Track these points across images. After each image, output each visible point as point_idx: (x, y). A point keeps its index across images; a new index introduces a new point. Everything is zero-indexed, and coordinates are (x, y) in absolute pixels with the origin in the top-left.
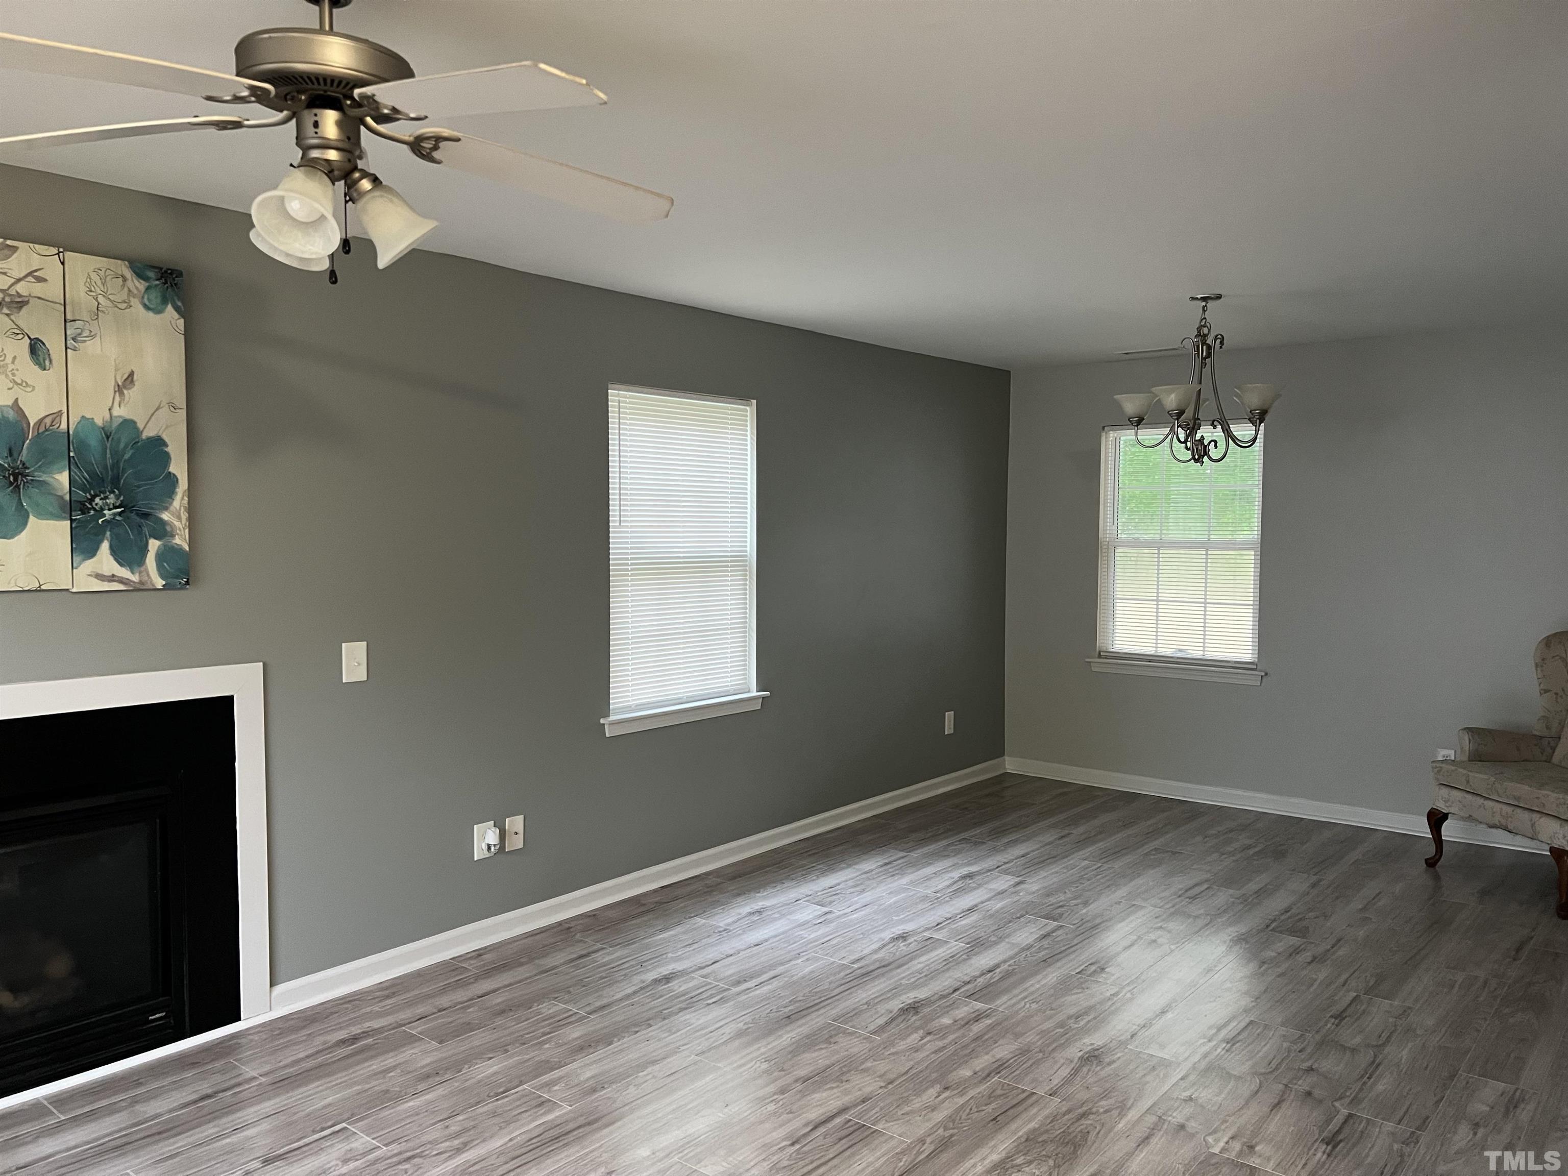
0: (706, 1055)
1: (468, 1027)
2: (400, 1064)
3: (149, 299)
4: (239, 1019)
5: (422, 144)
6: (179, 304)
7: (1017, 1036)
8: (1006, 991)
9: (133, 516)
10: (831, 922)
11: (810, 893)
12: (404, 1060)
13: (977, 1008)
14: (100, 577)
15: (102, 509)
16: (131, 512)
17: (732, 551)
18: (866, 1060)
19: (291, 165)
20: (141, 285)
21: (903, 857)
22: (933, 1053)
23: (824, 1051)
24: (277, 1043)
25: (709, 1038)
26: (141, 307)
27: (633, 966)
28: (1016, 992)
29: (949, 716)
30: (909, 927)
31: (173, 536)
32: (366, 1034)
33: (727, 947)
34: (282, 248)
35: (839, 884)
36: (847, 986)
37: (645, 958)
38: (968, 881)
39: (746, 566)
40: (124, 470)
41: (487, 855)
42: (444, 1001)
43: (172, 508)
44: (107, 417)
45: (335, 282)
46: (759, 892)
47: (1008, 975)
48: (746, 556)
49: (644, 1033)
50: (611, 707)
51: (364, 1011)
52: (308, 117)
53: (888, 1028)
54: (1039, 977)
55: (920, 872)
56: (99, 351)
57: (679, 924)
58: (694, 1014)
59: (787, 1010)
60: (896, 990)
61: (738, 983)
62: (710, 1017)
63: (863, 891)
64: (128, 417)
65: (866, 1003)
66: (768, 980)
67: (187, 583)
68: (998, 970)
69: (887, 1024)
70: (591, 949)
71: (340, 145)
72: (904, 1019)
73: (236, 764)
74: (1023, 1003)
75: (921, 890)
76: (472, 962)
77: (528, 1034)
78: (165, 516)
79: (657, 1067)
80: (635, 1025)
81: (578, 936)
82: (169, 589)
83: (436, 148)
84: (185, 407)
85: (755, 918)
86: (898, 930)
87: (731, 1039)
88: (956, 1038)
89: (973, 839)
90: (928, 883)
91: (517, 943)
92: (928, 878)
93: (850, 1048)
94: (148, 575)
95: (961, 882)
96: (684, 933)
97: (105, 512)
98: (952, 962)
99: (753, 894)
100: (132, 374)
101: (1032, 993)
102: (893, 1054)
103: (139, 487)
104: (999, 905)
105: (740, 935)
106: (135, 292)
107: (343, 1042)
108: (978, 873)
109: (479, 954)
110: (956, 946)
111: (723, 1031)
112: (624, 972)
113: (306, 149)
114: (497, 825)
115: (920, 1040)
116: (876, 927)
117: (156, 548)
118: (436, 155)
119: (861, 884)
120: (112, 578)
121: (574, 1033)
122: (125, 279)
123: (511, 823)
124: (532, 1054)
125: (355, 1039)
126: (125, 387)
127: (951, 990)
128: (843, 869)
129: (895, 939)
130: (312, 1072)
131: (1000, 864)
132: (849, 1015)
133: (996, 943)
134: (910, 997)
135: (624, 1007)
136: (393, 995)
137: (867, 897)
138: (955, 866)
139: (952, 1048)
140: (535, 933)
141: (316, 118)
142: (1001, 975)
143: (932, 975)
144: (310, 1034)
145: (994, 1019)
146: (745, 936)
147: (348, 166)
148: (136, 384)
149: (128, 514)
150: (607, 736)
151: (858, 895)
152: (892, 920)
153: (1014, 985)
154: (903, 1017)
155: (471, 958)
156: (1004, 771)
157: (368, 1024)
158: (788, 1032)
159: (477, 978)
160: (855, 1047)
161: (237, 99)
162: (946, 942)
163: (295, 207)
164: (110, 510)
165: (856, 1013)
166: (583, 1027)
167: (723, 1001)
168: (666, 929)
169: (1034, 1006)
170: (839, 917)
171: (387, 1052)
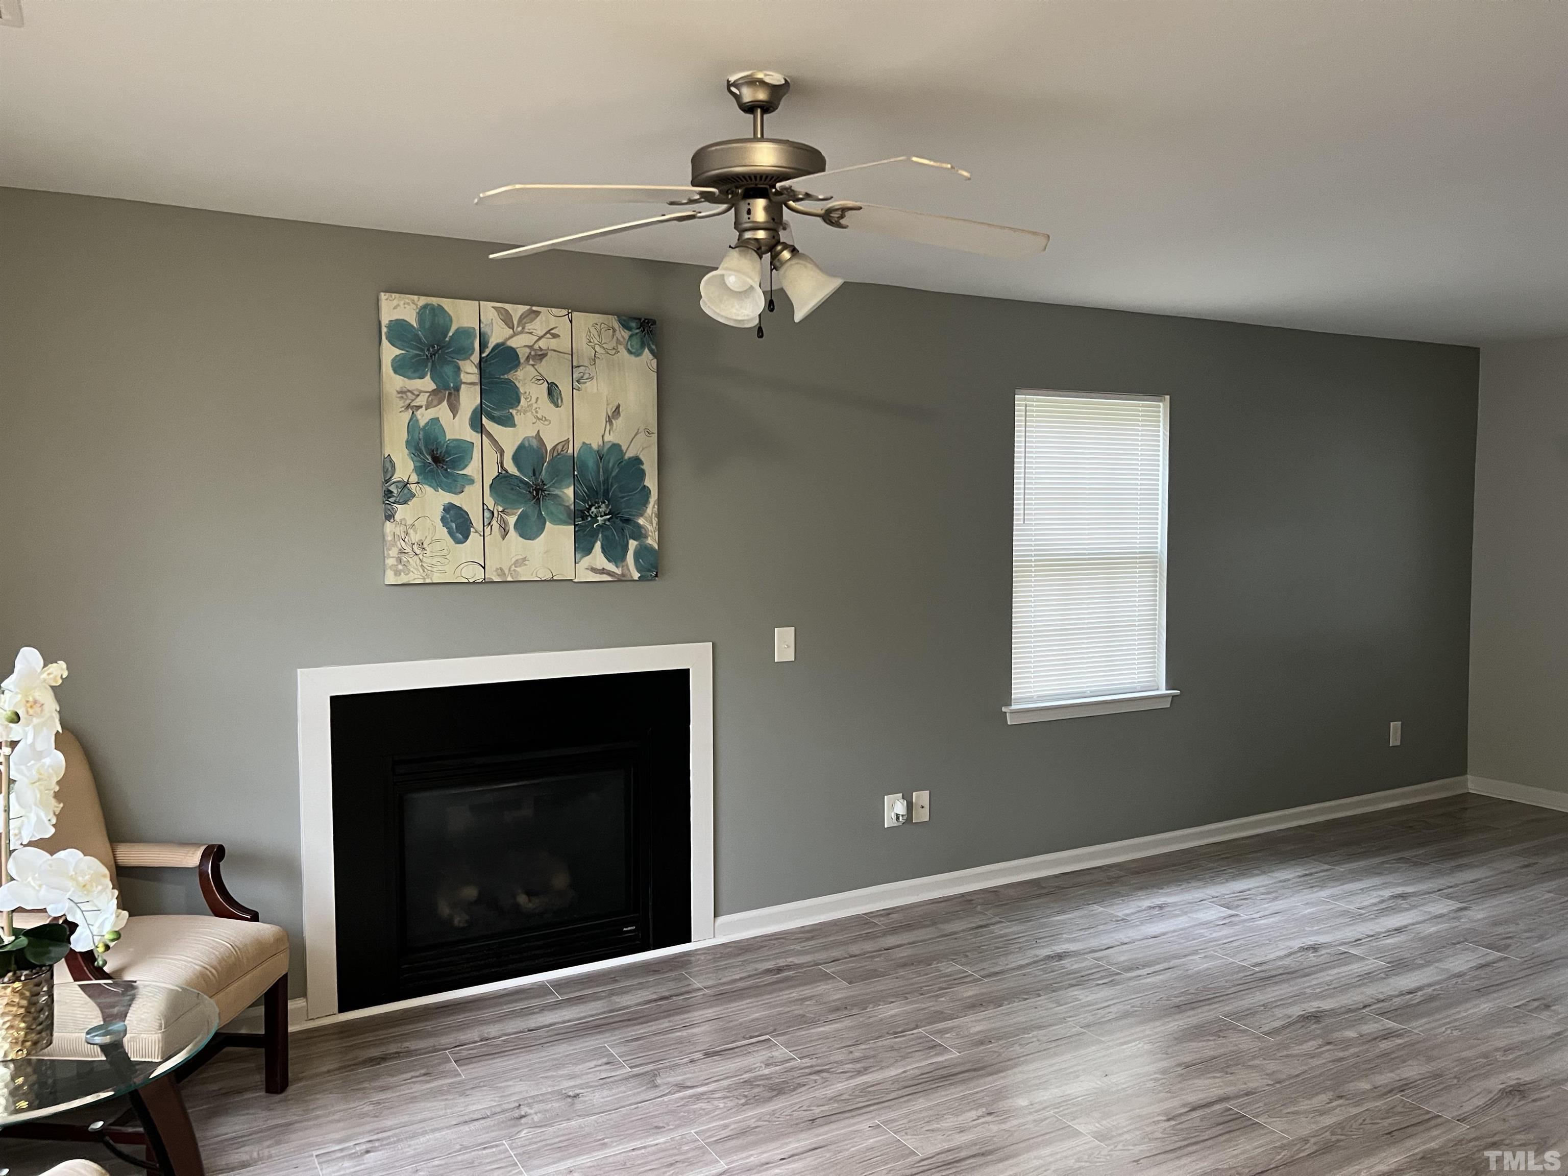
0: (1091, 1029)
1: (873, 974)
2: (814, 996)
3: (632, 346)
4: (690, 941)
5: (832, 215)
6: (654, 347)
7: (1430, 1059)
8: (1429, 1013)
9: (618, 521)
10: (1236, 924)
11: (1217, 895)
12: (818, 993)
13: (1389, 1026)
14: (594, 570)
15: (597, 516)
16: (617, 518)
17: (1140, 548)
18: (1254, 1058)
19: (730, 247)
20: (626, 334)
21: (1327, 870)
22: (1330, 1062)
23: (1212, 1043)
24: (719, 964)
25: (1095, 1014)
26: (625, 353)
27: (1027, 941)
28: (1437, 1016)
29: (1395, 727)
30: (1322, 939)
31: (646, 537)
32: (789, 967)
33: (1122, 936)
34: (723, 314)
35: (1249, 890)
36: (1246, 986)
37: (1041, 935)
38: (1400, 901)
39: (1156, 562)
40: (612, 486)
41: (896, 824)
42: (855, 949)
43: (646, 515)
44: (601, 443)
45: (761, 337)
46: (1162, 889)
47: (1431, 999)
48: (1156, 553)
49: (1032, 1001)
50: (1013, 696)
51: (787, 948)
52: (743, 207)
53: (1284, 1032)
54: (1468, 1005)
55: (1345, 886)
56: (595, 391)
57: (1077, 908)
58: (1083, 991)
59: (1177, 1000)
60: (1300, 997)
61: (1130, 969)
62: (1099, 995)
63: (1276, 899)
64: (616, 442)
65: (1263, 1005)
66: (1162, 970)
67: (656, 575)
68: (1420, 993)
69: (1284, 1027)
70: (988, 922)
71: (767, 226)
72: (1303, 1026)
73: (691, 726)
74: (1444, 1029)
75: (1343, 905)
76: (882, 919)
77: (926, 986)
78: (641, 521)
79: (1042, 1032)
80: (1027, 993)
81: (979, 908)
82: (642, 581)
83: (842, 217)
84: (656, 432)
85: (1156, 912)
86: (1311, 940)
87: (1117, 1019)
88: (1360, 1051)
89: (1414, 859)
90: (1352, 898)
91: (922, 908)
92: (1352, 894)
93: (1240, 1044)
94: (629, 570)
95: (1391, 901)
96: (1081, 917)
97: (599, 518)
98: (1368, 978)
99: (1155, 890)
100: (618, 407)
101: (1456, 1020)
102: (1287, 1056)
103: (623, 497)
104: (1433, 929)
105: (1137, 926)
106: (622, 340)
107: (768, 971)
108: (1414, 894)
109: (888, 912)
110: (1373, 964)
111: (1110, 1010)
112: (1019, 946)
113: (742, 231)
114: (905, 796)
115: (1318, 1048)
116: (1284, 935)
117: (634, 547)
118: (843, 221)
119: (1275, 892)
120: (603, 571)
121: (969, 992)
122: (614, 331)
123: (917, 797)
124: (929, 1004)
125: (779, 970)
126: (613, 418)
127: (1361, 1005)
128: (1257, 875)
129: (1303, 949)
130: (745, 991)
131: (1441, 887)
132: (1243, 1014)
133: (1421, 966)
134: (1313, 1006)
135: (1015, 976)
136: (812, 938)
137: (1279, 905)
138: (1385, 886)
139: (1352, 1061)
140: (940, 900)
141: (749, 207)
142: (1422, 998)
143: (1344, 988)
144: (744, 961)
145: (1406, 1039)
146: (1143, 927)
147: (774, 241)
148: (621, 414)
149: (614, 519)
150: (1009, 723)
151: (1268, 903)
152: (1304, 930)
153: (1438, 1010)
154: (1303, 1024)
155: (881, 915)
156: (1465, 791)
157: (790, 960)
158: (1176, 1020)
159: (885, 934)
160: (1245, 1043)
161: (691, 202)
162: (1363, 959)
163: (732, 280)
164: (601, 516)
165: (1251, 1013)
166: (978, 988)
167: (1112, 983)
168: (1063, 912)
169: (1455, 1033)
170: (1245, 921)
171: (805, 984)
